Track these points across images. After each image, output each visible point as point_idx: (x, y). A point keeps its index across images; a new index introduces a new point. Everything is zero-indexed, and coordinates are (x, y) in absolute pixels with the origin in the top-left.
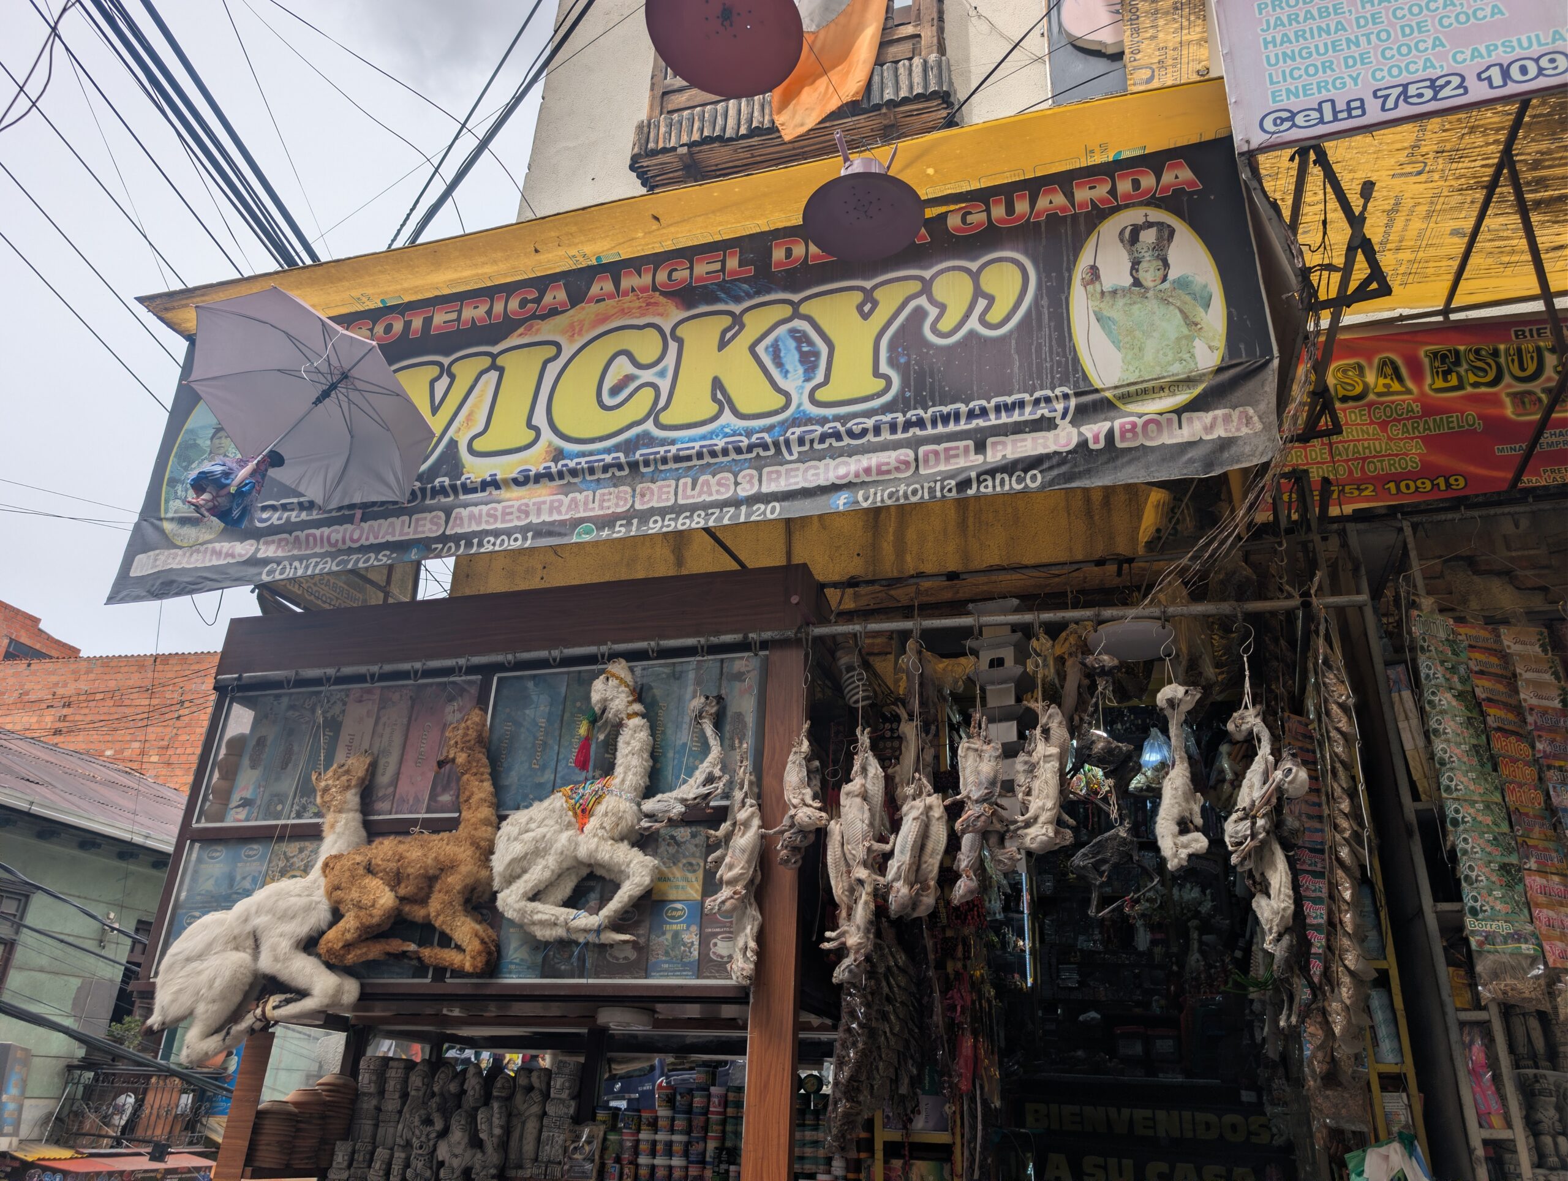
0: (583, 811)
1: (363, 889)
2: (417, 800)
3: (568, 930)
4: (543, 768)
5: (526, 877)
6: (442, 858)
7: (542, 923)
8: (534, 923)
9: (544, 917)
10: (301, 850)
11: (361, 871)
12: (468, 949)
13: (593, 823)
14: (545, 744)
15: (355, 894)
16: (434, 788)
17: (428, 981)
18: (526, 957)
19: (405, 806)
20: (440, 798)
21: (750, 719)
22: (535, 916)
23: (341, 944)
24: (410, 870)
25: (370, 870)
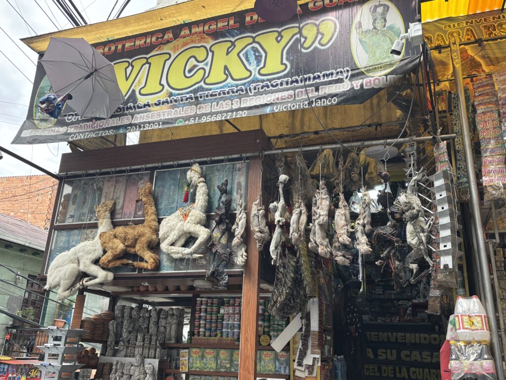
0: (185, 215)
1: (113, 243)
2: (130, 214)
3: (182, 255)
4: (173, 202)
5: (168, 238)
6: (139, 232)
7: (174, 253)
8: (172, 253)
9: (175, 251)
10: (91, 232)
11: (112, 237)
12: (149, 261)
13: (188, 219)
14: (173, 194)
15: (110, 245)
16: (135, 210)
17: (137, 273)
18: (169, 264)
19: (126, 216)
20: (138, 213)
21: (243, 184)
22: (172, 251)
23: (107, 261)
24: (129, 237)
25: (115, 237)
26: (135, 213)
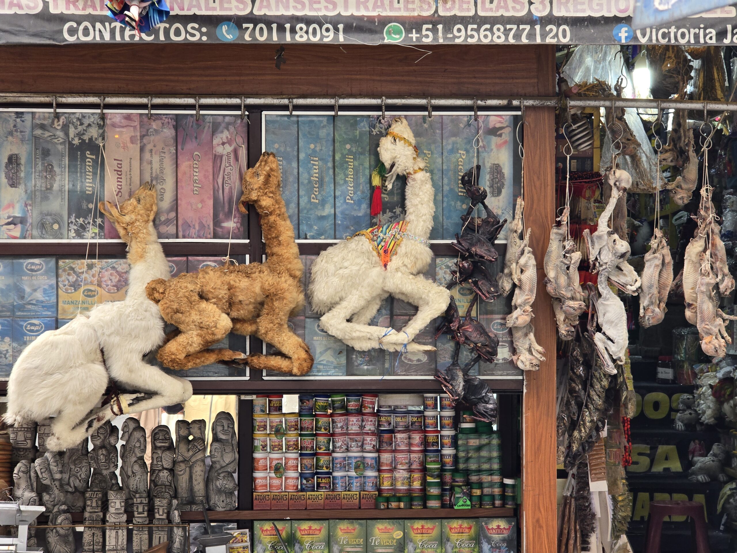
0: (385, 252)
1: (201, 312)
2: (202, 226)
3: (380, 343)
4: (323, 203)
5: (344, 304)
6: (266, 286)
7: (359, 338)
8: (352, 339)
9: (361, 334)
11: (197, 298)
12: (295, 357)
13: (395, 262)
14: (321, 182)
15: (195, 316)
16: (215, 216)
17: (247, 378)
18: (332, 359)
19: (192, 231)
20: (225, 225)
21: (507, 170)
22: (355, 335)
23: (184, 355)
24: (241, 298)
25: (202, 296)
26: (217, 223)
